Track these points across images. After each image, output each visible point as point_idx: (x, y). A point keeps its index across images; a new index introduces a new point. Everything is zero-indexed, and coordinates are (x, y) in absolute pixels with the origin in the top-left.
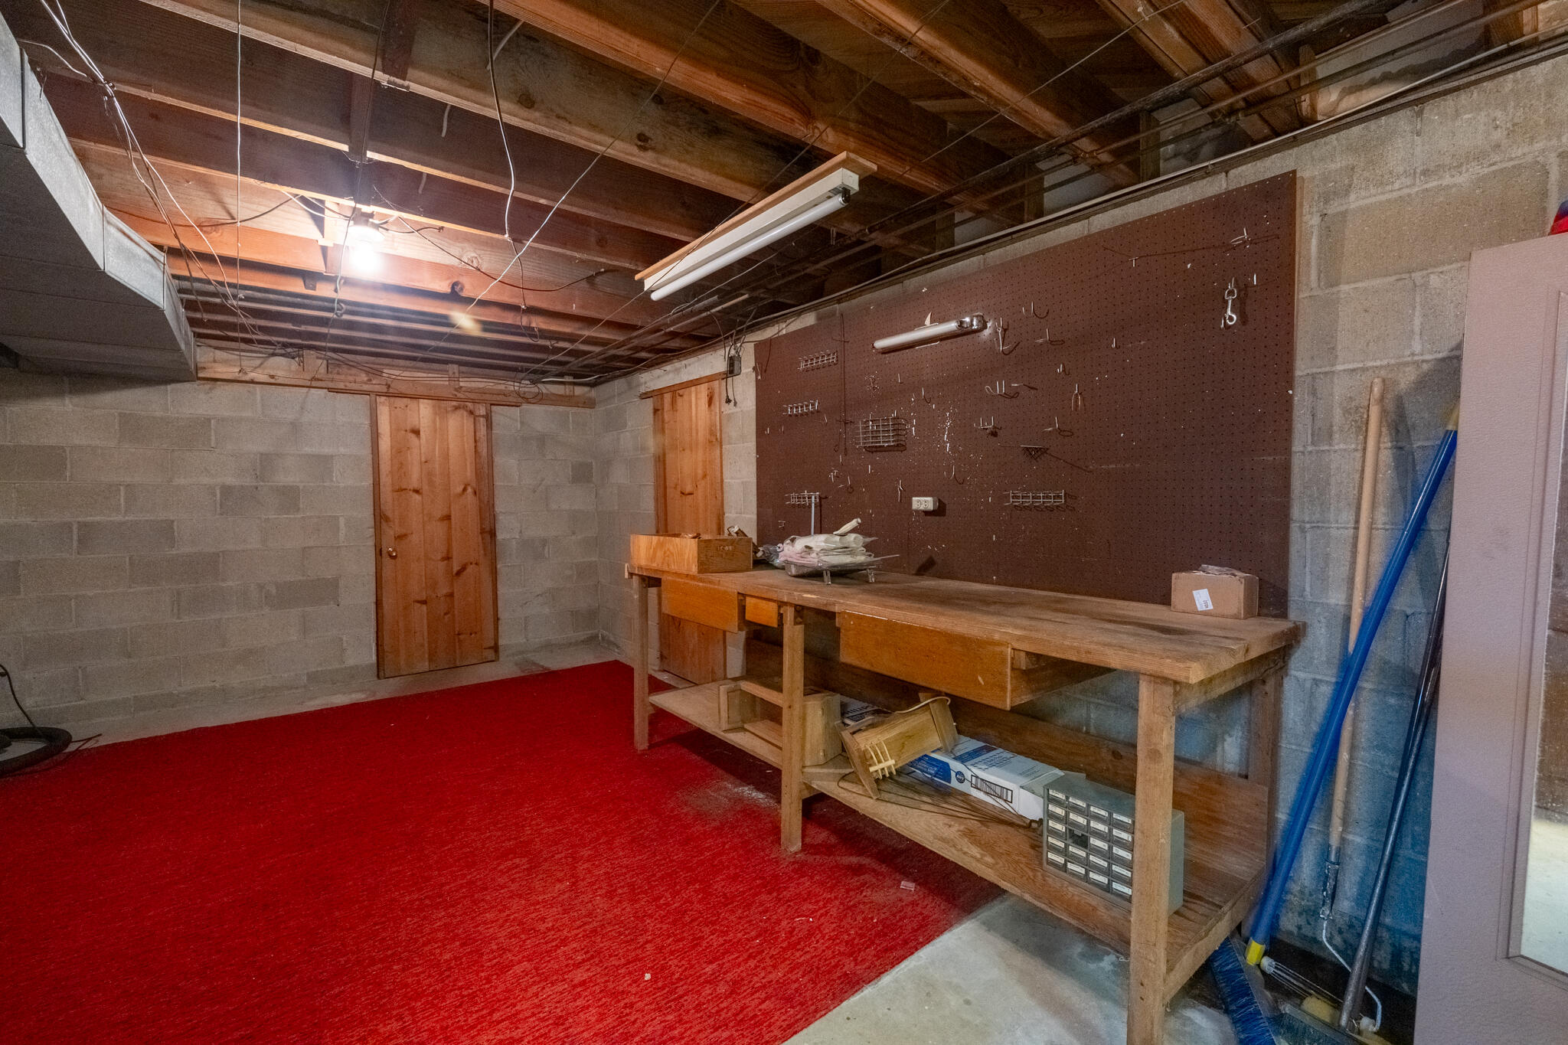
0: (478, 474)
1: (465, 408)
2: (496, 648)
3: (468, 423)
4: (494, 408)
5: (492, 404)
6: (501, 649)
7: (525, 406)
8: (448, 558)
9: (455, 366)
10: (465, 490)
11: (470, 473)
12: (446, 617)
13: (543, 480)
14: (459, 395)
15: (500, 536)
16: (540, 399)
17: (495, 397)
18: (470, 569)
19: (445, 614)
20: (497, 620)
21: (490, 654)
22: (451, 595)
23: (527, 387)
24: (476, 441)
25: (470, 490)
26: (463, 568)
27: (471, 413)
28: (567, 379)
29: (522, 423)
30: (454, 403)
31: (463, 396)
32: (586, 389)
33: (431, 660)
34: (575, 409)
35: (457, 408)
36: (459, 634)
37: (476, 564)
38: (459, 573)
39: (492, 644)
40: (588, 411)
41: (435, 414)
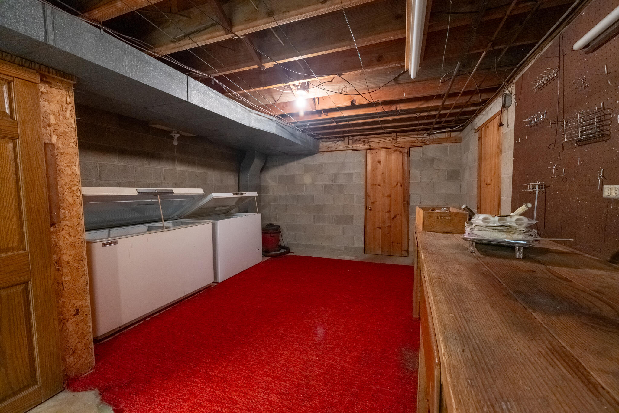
0: (403, 178)
1: (398, 150)
2: (407, 251)
3: (399, 156)
4: (411, 148)
5: (410, 147)
6: (409, 252)
7: (425, 146)
8: (389, 212)
9: (395, 134)
10: (397, 184)
11: (399, 178)
12: (389, 235)
13: (432, 179)
14: (396, 145)
15: (411, 204)
16: (433, 142)
17: (411, 144)
18: (398, 217)
19: (388, 234)
20: (408, 239)
21: (405, 253)
22: (390, 227)
23: (426, 137)
24: (402, 164)
25: (399, 184)
26: (395, 217)
27: (401, 152)
28: (447, 130)
29: (423, 154)
30: (394, 149)
31: (398, 146)
32: (458, 133)
33: (382, 251)
34: (450, 144)
35: (395, 151)
36: (393, 243)
37: (401, 215)
38: (393, 218)
39: (406, 249)
40: (458, 144)
41: (387, 154)
